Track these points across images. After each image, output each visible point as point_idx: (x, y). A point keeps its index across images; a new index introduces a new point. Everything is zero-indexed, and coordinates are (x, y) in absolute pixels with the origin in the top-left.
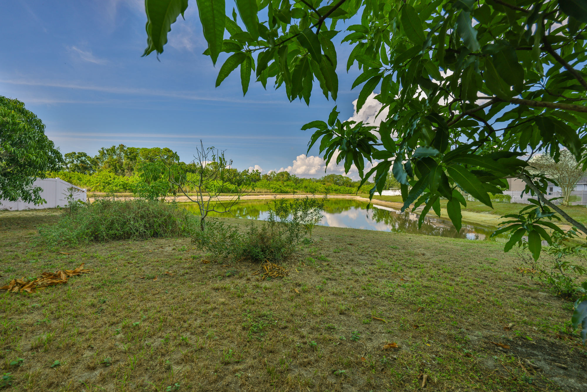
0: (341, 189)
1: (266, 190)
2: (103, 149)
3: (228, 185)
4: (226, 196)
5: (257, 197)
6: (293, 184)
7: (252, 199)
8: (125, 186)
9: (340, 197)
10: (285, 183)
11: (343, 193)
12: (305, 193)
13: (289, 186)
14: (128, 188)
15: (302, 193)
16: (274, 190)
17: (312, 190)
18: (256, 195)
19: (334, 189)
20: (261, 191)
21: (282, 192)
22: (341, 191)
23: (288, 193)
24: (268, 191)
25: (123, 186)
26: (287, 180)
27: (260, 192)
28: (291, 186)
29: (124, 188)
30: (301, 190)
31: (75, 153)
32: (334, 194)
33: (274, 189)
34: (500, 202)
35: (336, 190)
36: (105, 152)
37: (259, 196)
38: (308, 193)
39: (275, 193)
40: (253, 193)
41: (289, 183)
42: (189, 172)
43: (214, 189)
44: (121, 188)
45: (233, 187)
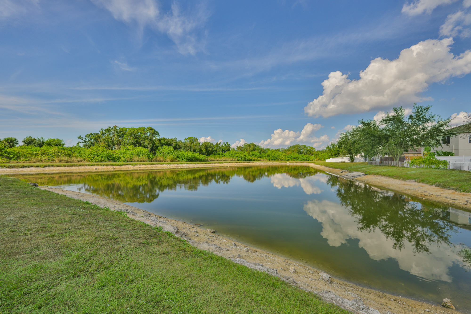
0: (300, 157)
1: (231, 159)
2: (102, 129)
3: (197, 155)
4: (193, 164)
5: (221, 164)
6: (258, 153)
7: (217, 166)
8: (109, 157)
9: (299, 164)
10: (251, 153)
11: (301, 161)
12: (267, 161)
13: (254, 155)
14: (111, 159)
15: (265, 161)
16: (238, 159)
17: (274, 159)
18: (221, 163)
19: (293, 157)
20: (227, 159)
21: (246, 160)
22: (299, 159)
23: (252, 161)
24: (234, 159)
25: (107, 157)
26: (253, 150)
27: (226, 161)
28: (256, 155)
29: (108, 158)
30: (264, 158)
31: (92, 134)
32: (293, 161)
33: (239, 157)
34: (436, 168)
35: (295, 158)
36: (104, 132)
37: (223, 164)
38: (270, 161)
39: (239, 161)
40: (219, 161)
41: (254, 152)
42: (166, 145)
43: (183, 159)
44: (106, 159)
45: (201, 157)
